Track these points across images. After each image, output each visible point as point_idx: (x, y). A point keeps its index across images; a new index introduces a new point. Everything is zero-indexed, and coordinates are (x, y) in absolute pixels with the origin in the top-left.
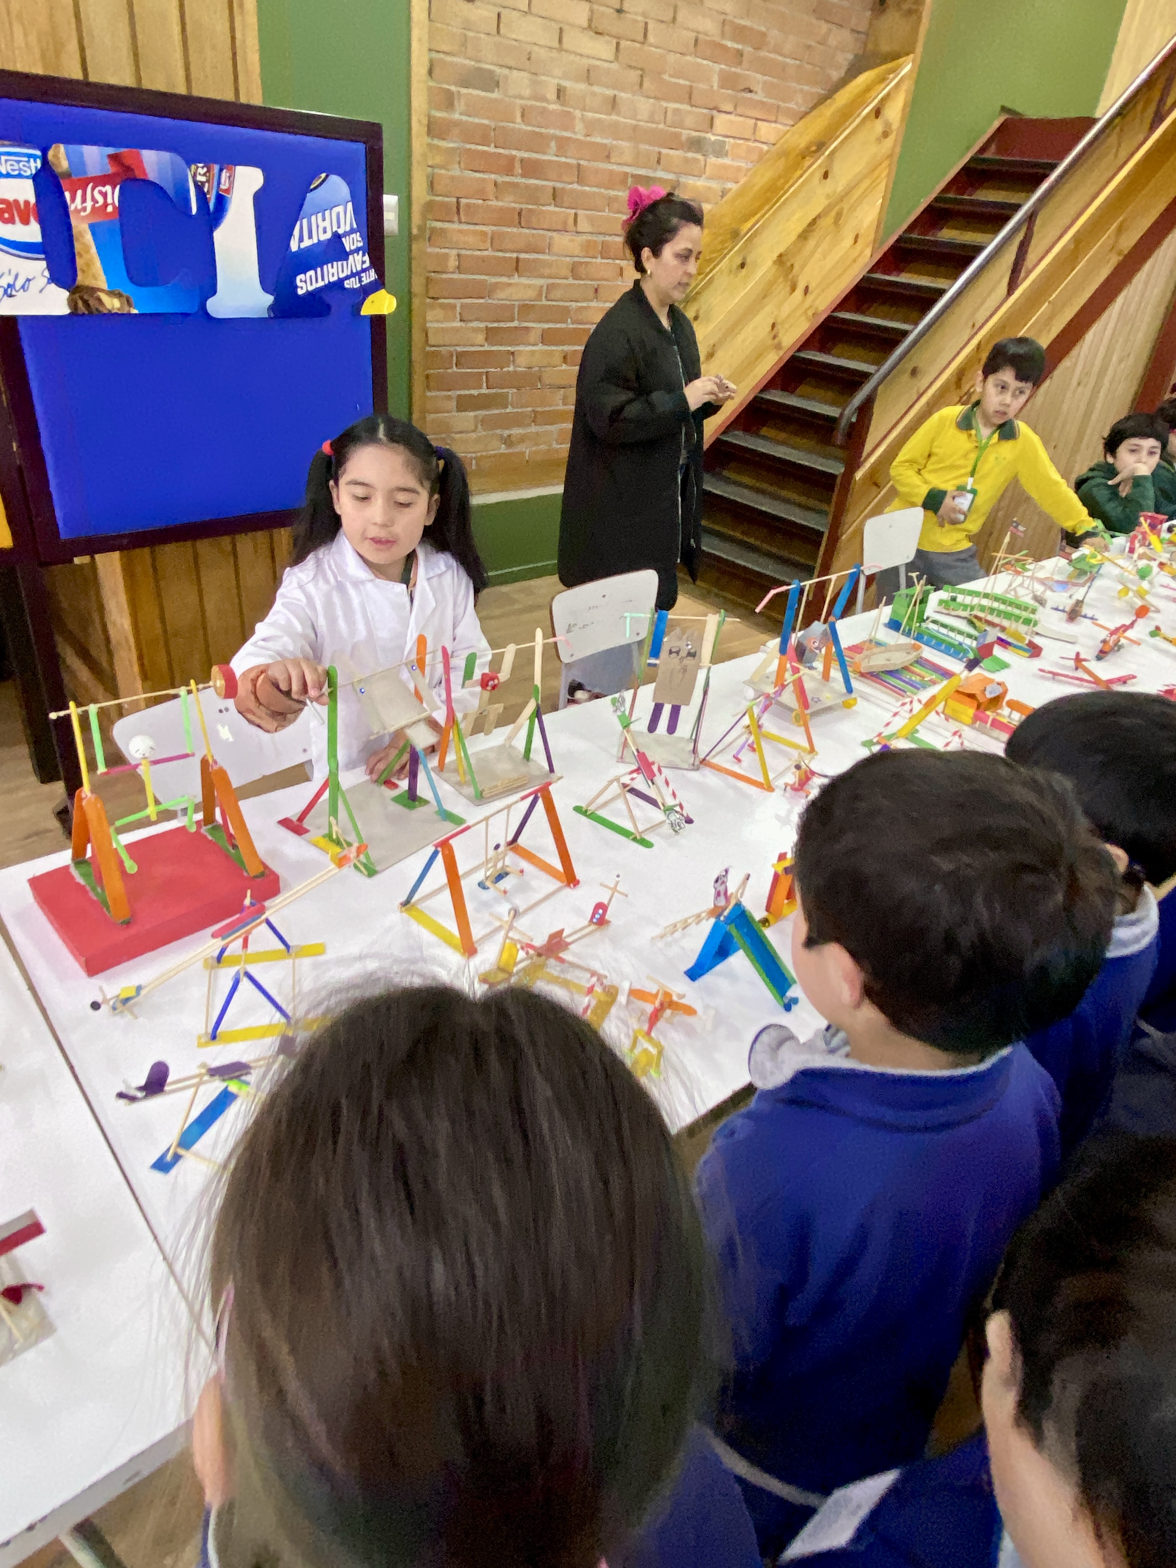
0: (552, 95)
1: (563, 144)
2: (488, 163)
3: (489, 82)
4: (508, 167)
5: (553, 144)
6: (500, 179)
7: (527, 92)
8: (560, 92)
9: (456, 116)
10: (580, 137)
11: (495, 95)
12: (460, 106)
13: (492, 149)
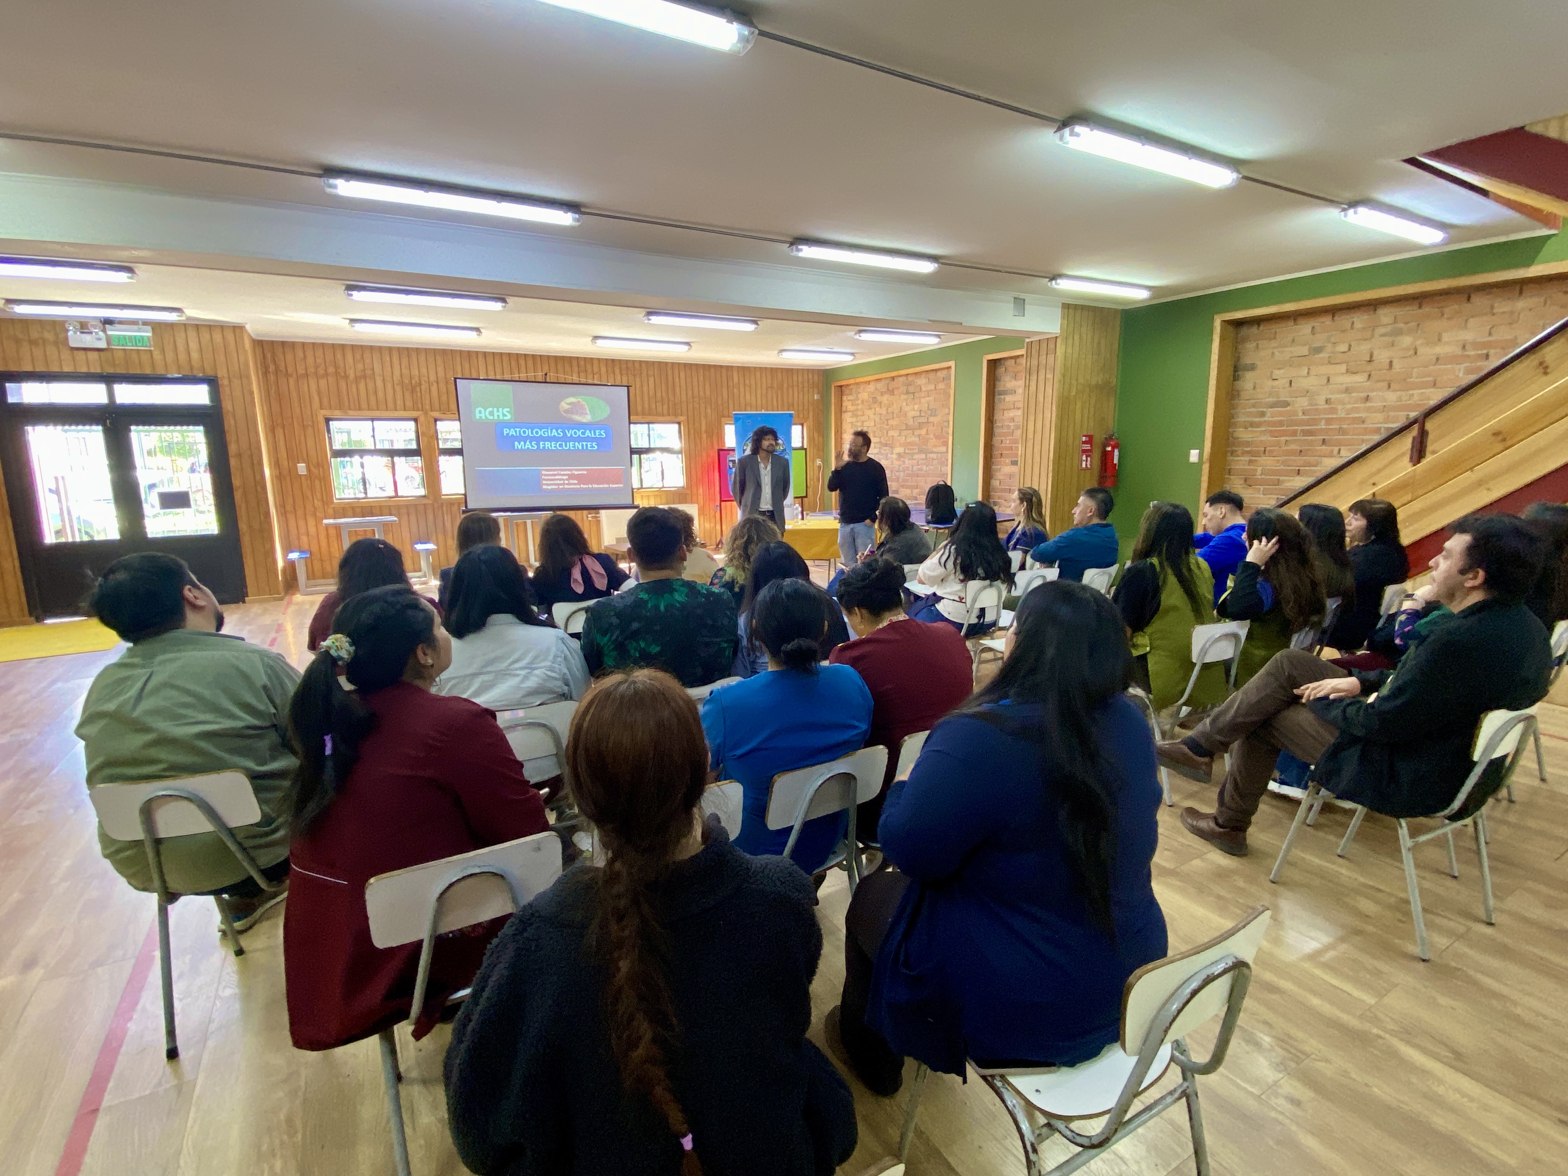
0: (1323, 402)
1: (1329, 421)
2: (1284, 433)
3: (1287, 404)
4: (1294, 433)
5: (1323, 422)
6: (1288, 438)
7: (1306, 404)
8: (1327, 401)
9: (1266, 419)
10: (1343, 415)
11: (1289, 408)
12: (1268, 414)
13: (1284, 428)
